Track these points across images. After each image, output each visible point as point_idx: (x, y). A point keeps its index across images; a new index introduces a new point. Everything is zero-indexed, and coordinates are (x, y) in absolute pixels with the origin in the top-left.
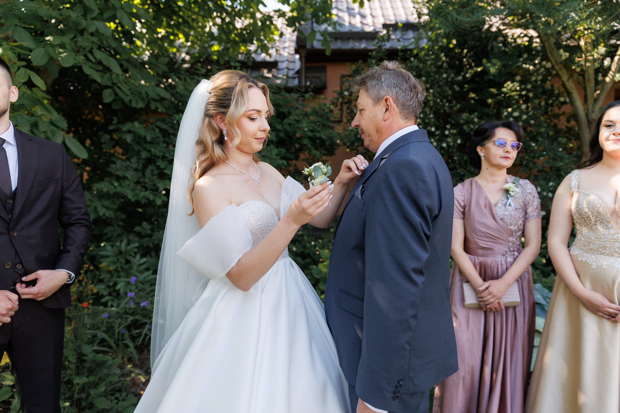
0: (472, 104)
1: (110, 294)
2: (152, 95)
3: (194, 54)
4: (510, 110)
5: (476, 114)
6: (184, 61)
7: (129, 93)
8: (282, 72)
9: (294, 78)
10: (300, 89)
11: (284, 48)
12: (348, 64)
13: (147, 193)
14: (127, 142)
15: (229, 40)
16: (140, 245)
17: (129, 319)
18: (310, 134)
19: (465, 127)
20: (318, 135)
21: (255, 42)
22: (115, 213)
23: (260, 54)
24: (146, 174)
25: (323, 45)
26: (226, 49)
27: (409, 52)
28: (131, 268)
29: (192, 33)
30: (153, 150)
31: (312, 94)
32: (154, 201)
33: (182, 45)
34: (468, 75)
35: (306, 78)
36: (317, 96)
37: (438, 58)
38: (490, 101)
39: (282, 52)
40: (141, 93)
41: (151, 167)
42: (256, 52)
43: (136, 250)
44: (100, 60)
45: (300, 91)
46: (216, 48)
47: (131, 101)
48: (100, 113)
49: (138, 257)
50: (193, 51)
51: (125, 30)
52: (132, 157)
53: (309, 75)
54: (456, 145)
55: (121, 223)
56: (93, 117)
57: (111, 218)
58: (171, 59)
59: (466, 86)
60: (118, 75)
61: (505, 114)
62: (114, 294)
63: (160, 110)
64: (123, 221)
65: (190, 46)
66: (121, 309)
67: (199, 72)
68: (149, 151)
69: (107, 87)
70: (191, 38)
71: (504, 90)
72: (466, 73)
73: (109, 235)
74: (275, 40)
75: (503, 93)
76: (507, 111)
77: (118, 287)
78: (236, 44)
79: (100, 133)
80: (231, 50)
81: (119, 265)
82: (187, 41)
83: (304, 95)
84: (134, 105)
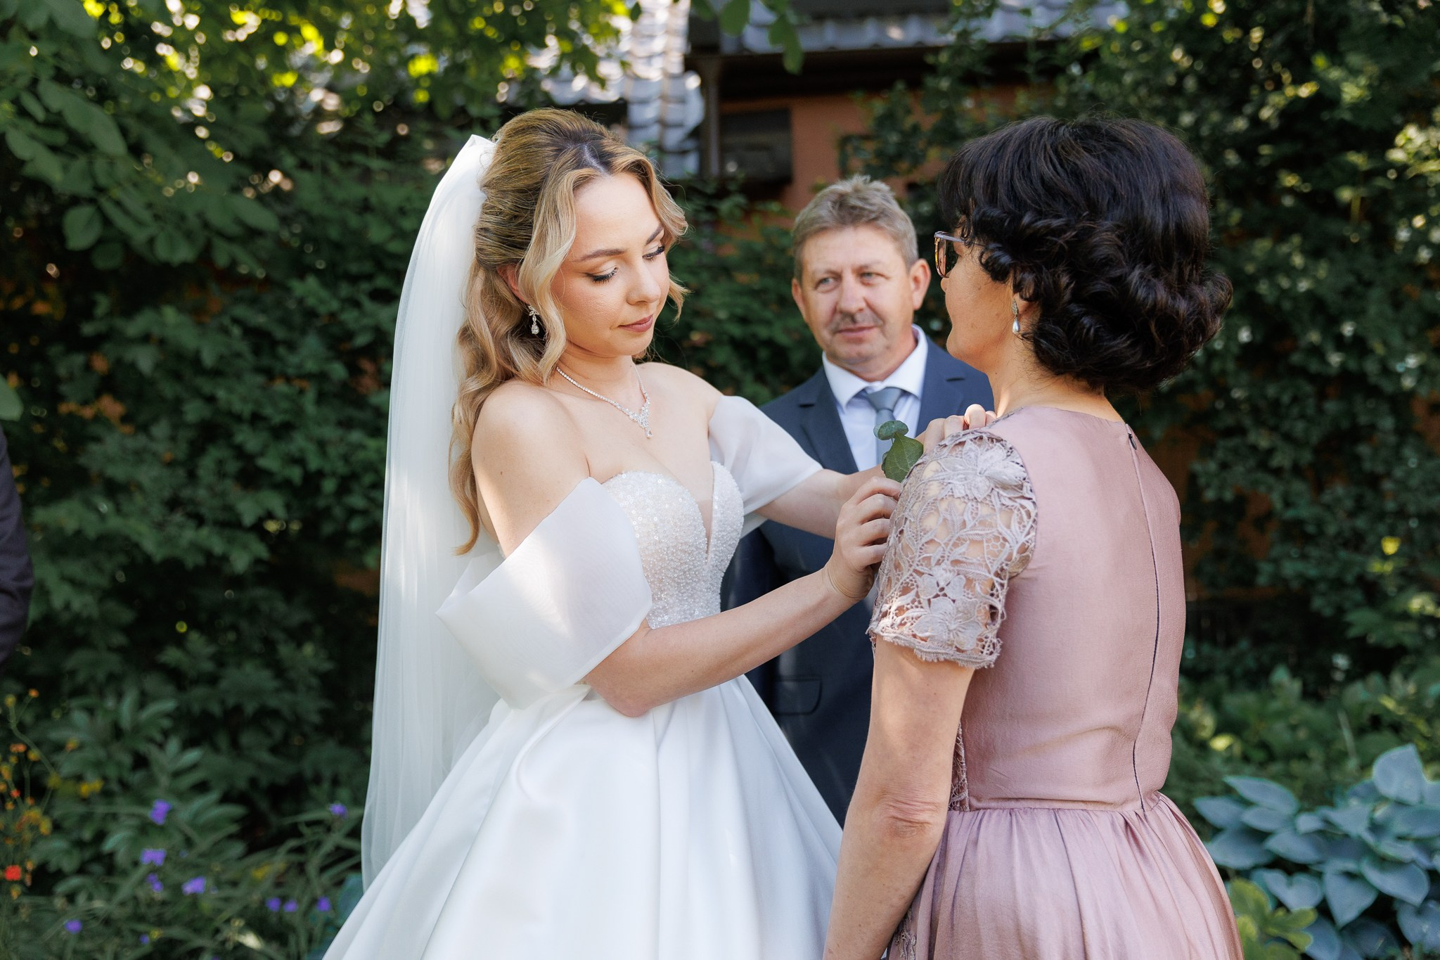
0: (1288, 210)
1: (81, 871)
2: (219, 219)
3: (353, 89)
4: (1419, 221)
5: (1296, 240)
6: (319, 113)
7: (146, 216)
8: (641, 134)
9: (683, 153)
10: (699, 186)
11: (650, 58)
12: (859, 96)
13: (205, 531)
14: (140, 375)
15: (466, 39)
16: (178, 709)
17: (147, 940)
18: (736, 330)
19: (1263, 288)
20: (763, 332)
21: (551, 41)
22: (101, 601)
23: (570, 81)
24: (201, 472)
25: (774, 39)
26: (456, 69)
27: (1062, 49)
28: (152, 781)
29: (346, 21)
30: (221, 394)
31: (740, 199)
32: (225, 558)
33: (312, 63)
34: (1266, 113)
35: (725, 151)
36: (760, 206)
37: (1163, 62)
38: (1346, 194)
39: (640, 69)
40: (183, 218)
41: (214, 454)
42: (554, 71)
43: (166, 723)
44: (60, 114)
45: (701, 193)
46: (423, 65)
47: (151, 241)
48: (51, 290)
49: (173, 745)
50: (347, 81)
51: (132, 21)
52: (155, 420)
53: (733, 140)
54: (1235, 350)
55: (119, 639)
56: (28, 305)
57: (89, 621)
58: (279, 106)
59: (1265, 150)
60: (111, 161)
61: (1403, 235)
62: (97, 868)
63: (243, 270)
64: (127, 630)
65: (338, 66)
66: (123, 904)
67: (368, 142)
68: (211, 399)
69: (75, 201)
70: (342, 38)
71: (1397, 155)
72: (1262, 104)
73: (81, 678)
74: (617, 33)
75: (1392, 165)
76: (1410, 225)
77: (109, 845)
78: (489, 51)
79: (54, 350)
80: (472, 71)
81: (112, 772)
82: (329, 46)
83: (715, 204)
84: (162, 252)
